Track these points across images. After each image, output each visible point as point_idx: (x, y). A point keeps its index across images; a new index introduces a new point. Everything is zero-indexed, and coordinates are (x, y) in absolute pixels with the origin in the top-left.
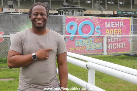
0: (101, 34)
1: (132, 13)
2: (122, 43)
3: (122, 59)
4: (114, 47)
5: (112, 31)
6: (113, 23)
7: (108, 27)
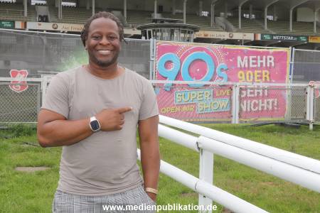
0: (229, 80)
1: (292, 38)
2: (271, 100)
3: (269, 132)
4: (254, 108)
5: (250, 75)
6: (253, 59)
7: (243, 66)
